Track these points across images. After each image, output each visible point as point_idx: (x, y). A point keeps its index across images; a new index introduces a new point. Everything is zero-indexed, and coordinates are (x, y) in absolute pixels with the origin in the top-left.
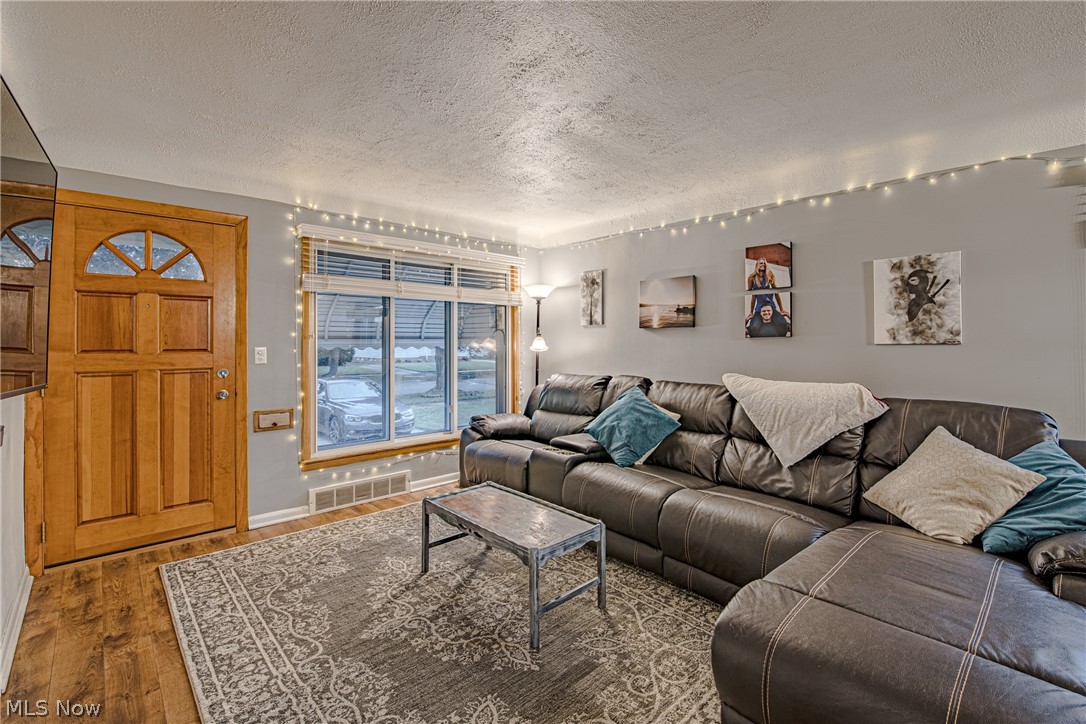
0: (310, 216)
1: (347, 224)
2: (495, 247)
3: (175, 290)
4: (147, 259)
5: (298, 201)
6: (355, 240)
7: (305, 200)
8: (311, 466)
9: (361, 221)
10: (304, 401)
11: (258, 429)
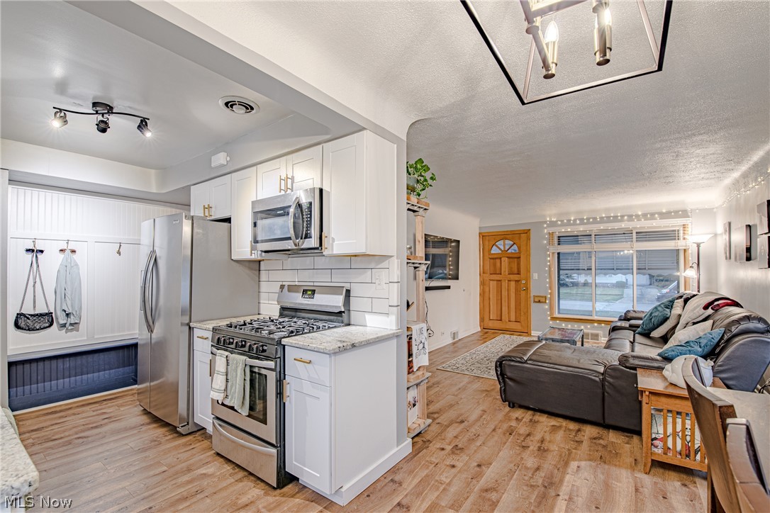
0: (553, 224)
1: (569, 223)
2: (664, 215)
3: (511, 256)
4: (504, 247)
5: (548, 219)
6: (569, 230)
7: (550, 218)
8: (554, 319)
9: (575, 220)
10: (550, 294)
11: (535, 302)
